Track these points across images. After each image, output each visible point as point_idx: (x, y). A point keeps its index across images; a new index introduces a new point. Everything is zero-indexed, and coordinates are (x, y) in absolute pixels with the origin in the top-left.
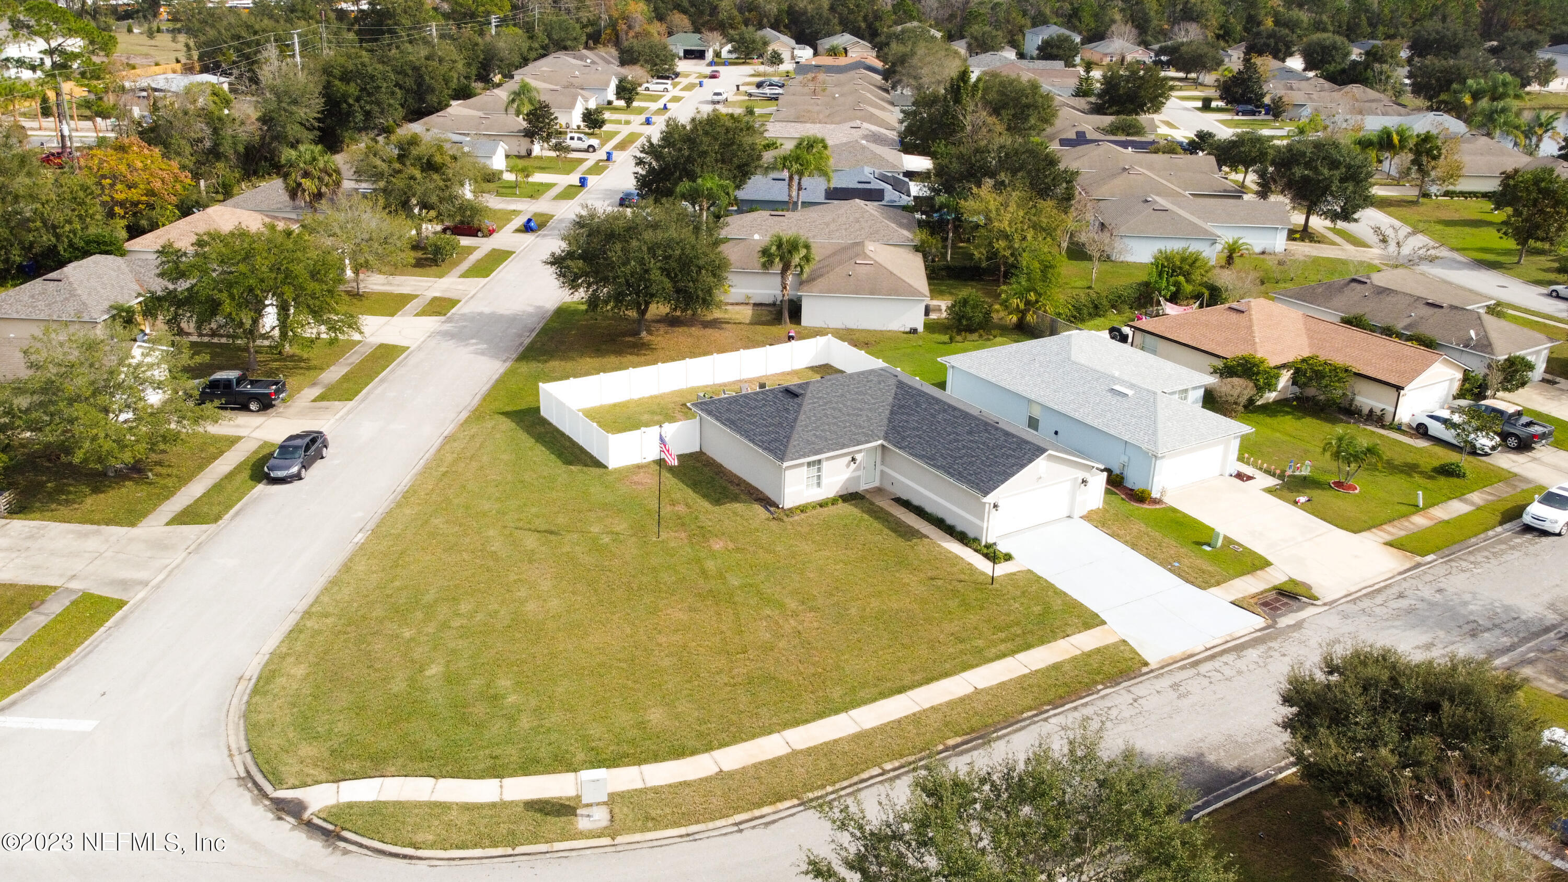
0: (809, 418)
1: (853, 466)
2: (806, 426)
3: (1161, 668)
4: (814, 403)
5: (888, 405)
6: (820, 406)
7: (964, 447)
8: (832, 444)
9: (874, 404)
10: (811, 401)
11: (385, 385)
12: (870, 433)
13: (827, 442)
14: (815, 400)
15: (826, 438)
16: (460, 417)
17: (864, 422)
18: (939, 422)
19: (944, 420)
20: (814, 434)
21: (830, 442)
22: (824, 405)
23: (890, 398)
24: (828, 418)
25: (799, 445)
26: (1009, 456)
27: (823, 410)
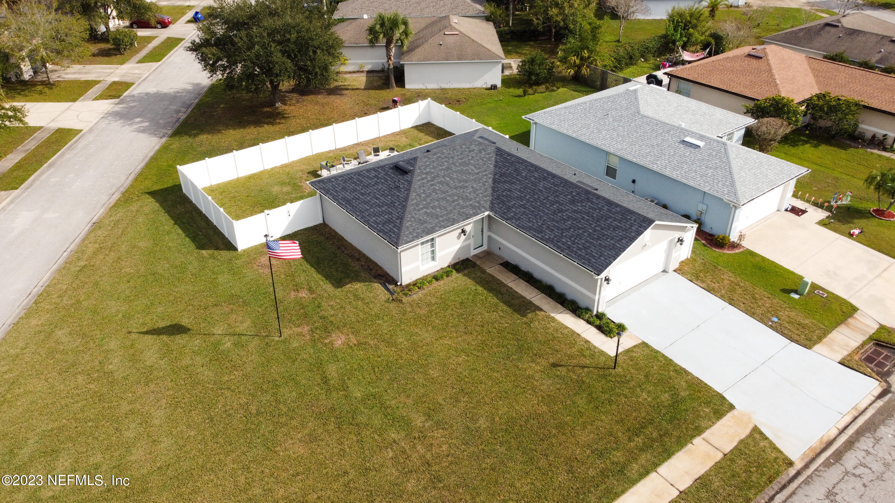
0: (419, 195)
1: (463, 237)
2: (417, 204)
3: (807, 466)
4: (423, 179)
5: (490, 173)
6: (428, 181)
7: (569, 217)
8: (443, 221)
9: (478, 174)
10: (420, 177)
11: (52, 170)
12: (477, 205)
13: (438, 219)
14: (424, 176)
15: (437, 215)
16: (111, 200)
17: (470, 193)
18: (541, 191)
19: (546, 188)
20: (426, 213)
21: (441, 219)
22: (432, 180)
23: (491, 166)
24: (436, 193)
25: (411, 226)
26: (615, 228)
27: (432, 185)
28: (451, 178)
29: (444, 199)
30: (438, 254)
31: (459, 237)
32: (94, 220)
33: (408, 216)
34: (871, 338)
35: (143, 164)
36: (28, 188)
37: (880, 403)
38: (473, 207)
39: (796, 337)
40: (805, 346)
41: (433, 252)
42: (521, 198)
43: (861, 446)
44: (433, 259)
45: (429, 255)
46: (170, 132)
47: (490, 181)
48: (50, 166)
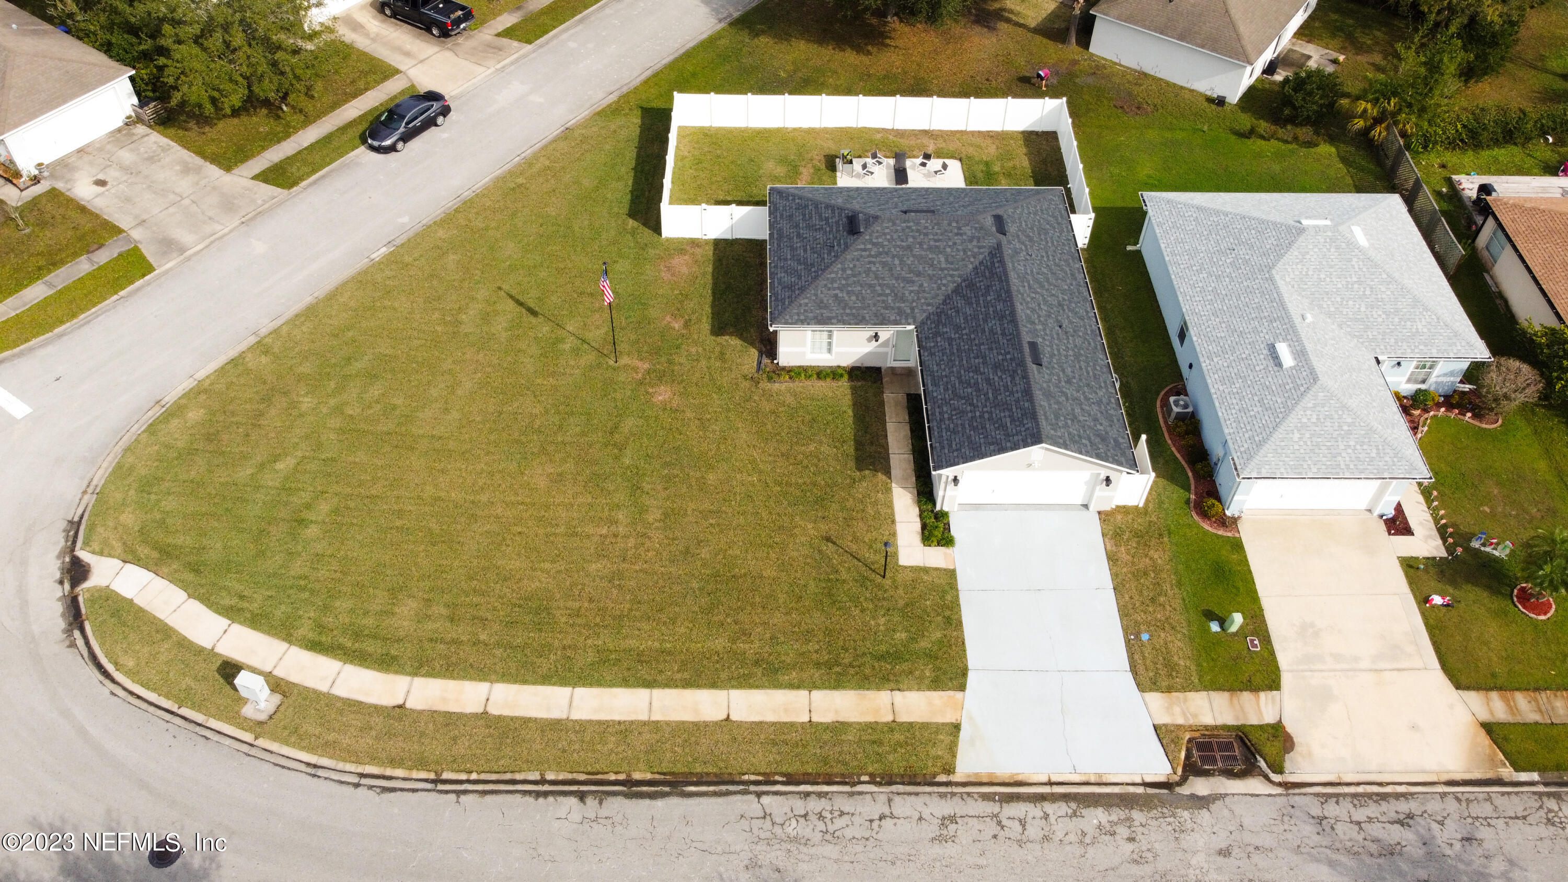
0: (844, 270)
1: (874, 343)
3: (964, 784)
4: (865, 250)
5: (960, 276)
6: (869, 256)
7: (977, 383)
8: (848, 315)
9: (942, 269)
10: (862, 246)
11: (580, 27)
12: (909, 311)
13: (844, 309)
14: (869, 246)
15: (846, 305)
16: (604, 101)
17: (911, 292)
18: (983, 331)
19: (991, 331)
20: (836, 296)
21: (848, 311)
22: (876, 256)
23: (971, 266)
24: (867, 275)
25: (806, 305)
26: (1003, 427)
27: (870, 263)
28: (902, 262)
29: (870, 286)
30: (835, 349)
31: (869, 340)
32: (567, 126)
33: (810, 292)
34: (1239, 728)
35: (672, 58)
36: (541, 46)
37: (1140, 790)
38: (900, 312)
39: (1141, 669)
40: (1138, 685)
41: (830, 344)
42: (957, 328)
43: (1049, 807)
44: (829, 351)
45: (825, 345)
46: (736, 15)
47: (952, 286)
48: (581, 21)
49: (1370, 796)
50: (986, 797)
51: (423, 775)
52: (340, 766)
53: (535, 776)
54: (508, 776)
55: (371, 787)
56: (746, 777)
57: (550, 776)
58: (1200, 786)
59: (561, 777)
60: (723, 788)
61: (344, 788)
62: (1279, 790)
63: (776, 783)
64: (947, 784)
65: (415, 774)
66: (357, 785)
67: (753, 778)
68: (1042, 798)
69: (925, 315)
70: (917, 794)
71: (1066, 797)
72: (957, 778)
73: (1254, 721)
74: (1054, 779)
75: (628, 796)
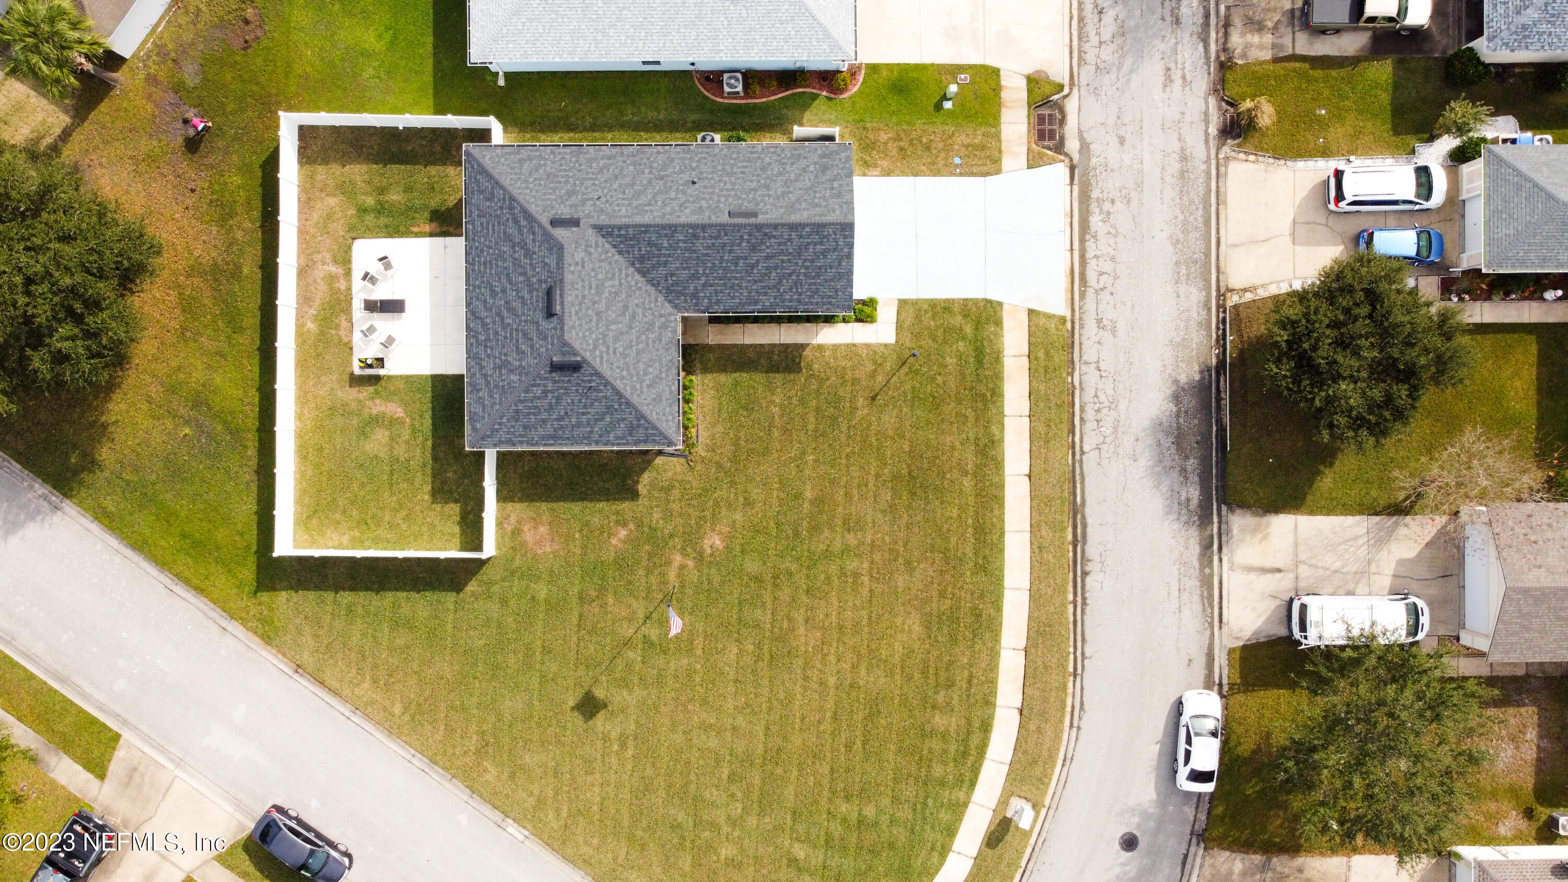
3: (1073, 310)
4: (602, 357)
5: (627, 268)
6: (608, 353)
8: (667, 375)
9: (621, 285)
10: (598, 359)
12: (663, 319)
13: (661, 379)
14: (597, 353)
15: (657, 377)
16: (240, 636)
17: (644, 315)
18: (706, 255)
19: (708, 248)
20: (648, 386)
21: (664, 375)
22: (608, 347)
23: (617, 257)
25: (658, 414)
27: (615, 353)
34: (1029, 106)
39: (985, 169)
40: (996, 173)
42: (694, 277)
43: (1090, 254)
49: (1080, 29)
50: (1083, 296)
51: (1070, 685)
52: (1064, 743)
53: (1071, 608)
54: (1071, 626)
55: (1080, 718)
56: (1070, 462)
57: (1071, 597)
58: (1072, 145)
59: (1071, 589)
60: (1078, 477)
61: (1081, 737)
62: (1075, 90)
63: (1073, 441)
64: (1073, 322)
65: (1070, 690)
66: (1079, 728)
67: (1070, 457)
68: (1083, 257)
69: (667, 304)
70: (1081, 344)
71: (1082, 241)
72: (1068, 315)
73: (1024, 95)
74: (1068, 247)
75: (1084, 543)
